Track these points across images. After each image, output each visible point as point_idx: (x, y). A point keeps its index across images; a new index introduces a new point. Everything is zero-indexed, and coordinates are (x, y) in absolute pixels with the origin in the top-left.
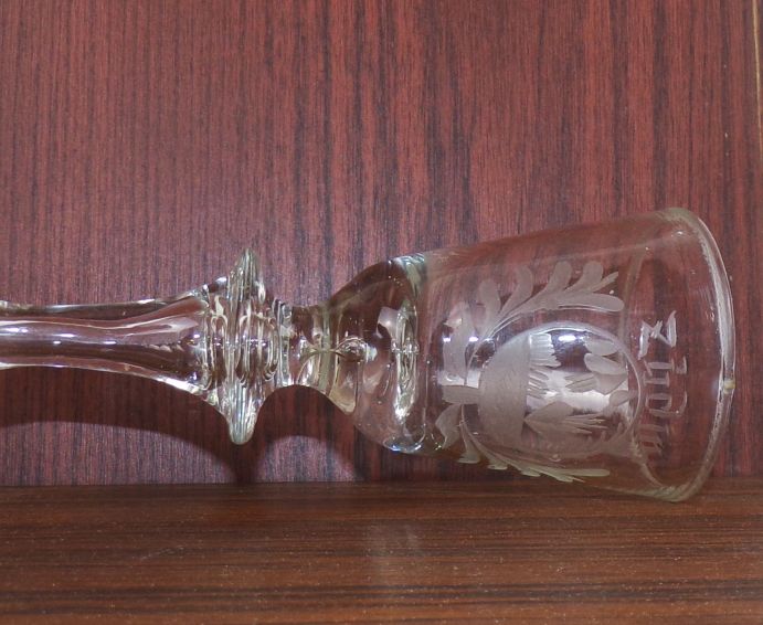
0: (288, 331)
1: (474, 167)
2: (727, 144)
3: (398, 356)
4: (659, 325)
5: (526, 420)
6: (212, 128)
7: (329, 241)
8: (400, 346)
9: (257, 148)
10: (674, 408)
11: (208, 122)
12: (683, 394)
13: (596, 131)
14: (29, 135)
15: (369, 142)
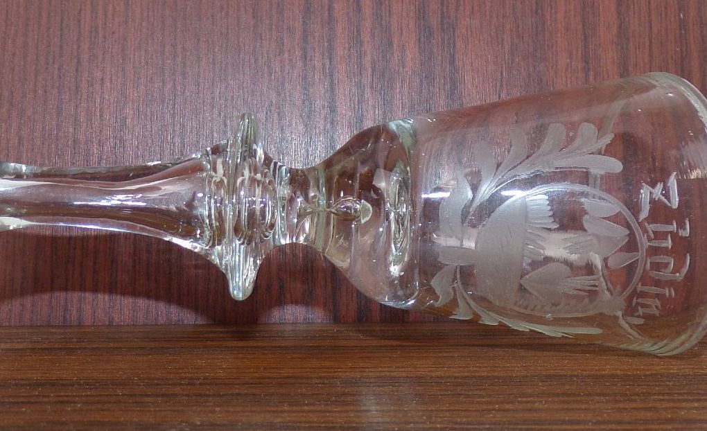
0: (284, 191)
1: (459, 44)
2: (683, 24)
3: (392, 216)
4: (660, 186)
5: (522, 282)
6: (231, 12)
7: (333, 109)
8: (394, 206)
9: (271, 29)
10: (676, 270)
11: (228, 7)
12: (685, 256)
13: (566, 12)
14: (74, 20)
15: (368, 24)
